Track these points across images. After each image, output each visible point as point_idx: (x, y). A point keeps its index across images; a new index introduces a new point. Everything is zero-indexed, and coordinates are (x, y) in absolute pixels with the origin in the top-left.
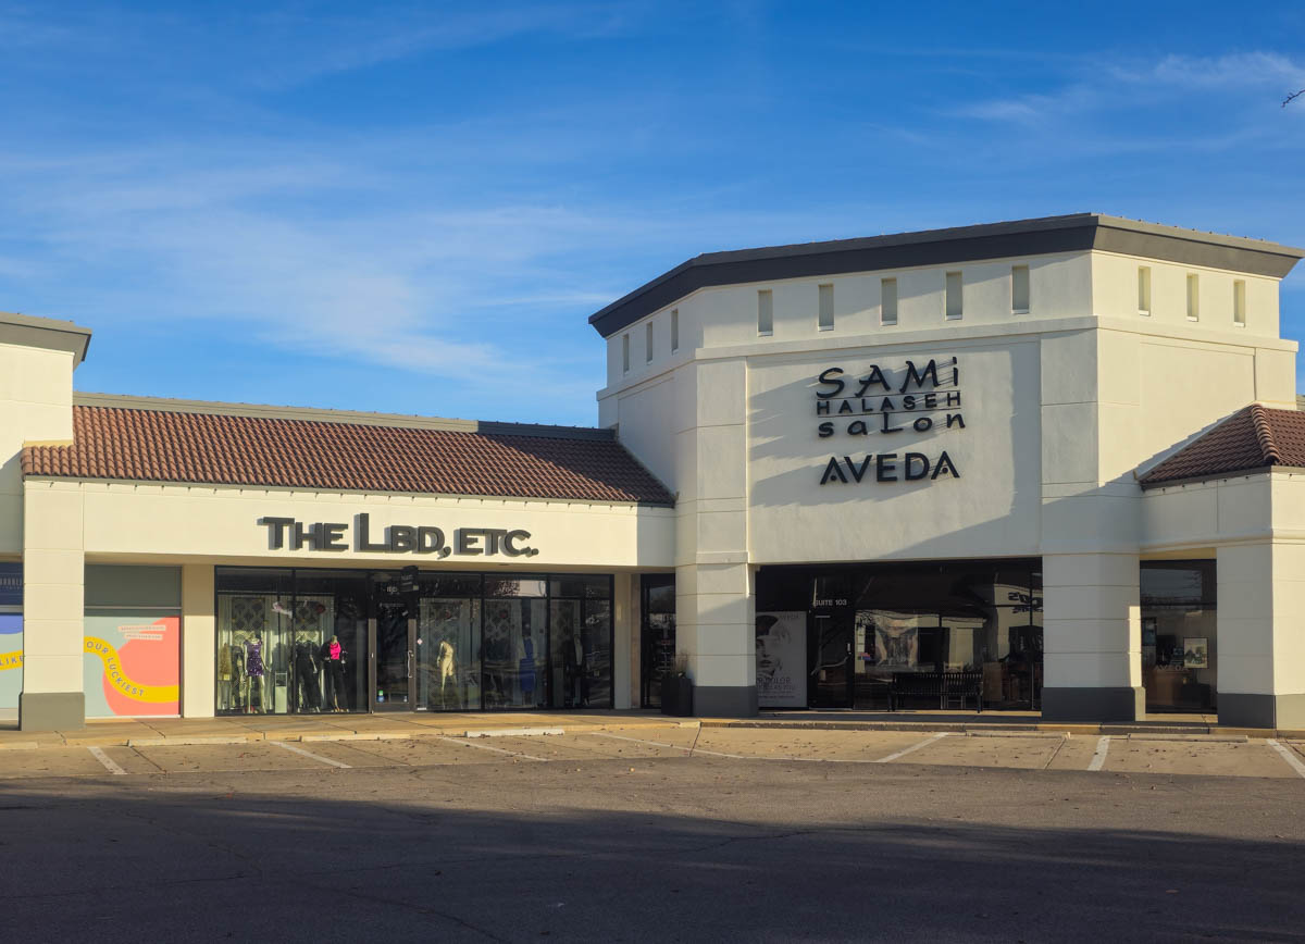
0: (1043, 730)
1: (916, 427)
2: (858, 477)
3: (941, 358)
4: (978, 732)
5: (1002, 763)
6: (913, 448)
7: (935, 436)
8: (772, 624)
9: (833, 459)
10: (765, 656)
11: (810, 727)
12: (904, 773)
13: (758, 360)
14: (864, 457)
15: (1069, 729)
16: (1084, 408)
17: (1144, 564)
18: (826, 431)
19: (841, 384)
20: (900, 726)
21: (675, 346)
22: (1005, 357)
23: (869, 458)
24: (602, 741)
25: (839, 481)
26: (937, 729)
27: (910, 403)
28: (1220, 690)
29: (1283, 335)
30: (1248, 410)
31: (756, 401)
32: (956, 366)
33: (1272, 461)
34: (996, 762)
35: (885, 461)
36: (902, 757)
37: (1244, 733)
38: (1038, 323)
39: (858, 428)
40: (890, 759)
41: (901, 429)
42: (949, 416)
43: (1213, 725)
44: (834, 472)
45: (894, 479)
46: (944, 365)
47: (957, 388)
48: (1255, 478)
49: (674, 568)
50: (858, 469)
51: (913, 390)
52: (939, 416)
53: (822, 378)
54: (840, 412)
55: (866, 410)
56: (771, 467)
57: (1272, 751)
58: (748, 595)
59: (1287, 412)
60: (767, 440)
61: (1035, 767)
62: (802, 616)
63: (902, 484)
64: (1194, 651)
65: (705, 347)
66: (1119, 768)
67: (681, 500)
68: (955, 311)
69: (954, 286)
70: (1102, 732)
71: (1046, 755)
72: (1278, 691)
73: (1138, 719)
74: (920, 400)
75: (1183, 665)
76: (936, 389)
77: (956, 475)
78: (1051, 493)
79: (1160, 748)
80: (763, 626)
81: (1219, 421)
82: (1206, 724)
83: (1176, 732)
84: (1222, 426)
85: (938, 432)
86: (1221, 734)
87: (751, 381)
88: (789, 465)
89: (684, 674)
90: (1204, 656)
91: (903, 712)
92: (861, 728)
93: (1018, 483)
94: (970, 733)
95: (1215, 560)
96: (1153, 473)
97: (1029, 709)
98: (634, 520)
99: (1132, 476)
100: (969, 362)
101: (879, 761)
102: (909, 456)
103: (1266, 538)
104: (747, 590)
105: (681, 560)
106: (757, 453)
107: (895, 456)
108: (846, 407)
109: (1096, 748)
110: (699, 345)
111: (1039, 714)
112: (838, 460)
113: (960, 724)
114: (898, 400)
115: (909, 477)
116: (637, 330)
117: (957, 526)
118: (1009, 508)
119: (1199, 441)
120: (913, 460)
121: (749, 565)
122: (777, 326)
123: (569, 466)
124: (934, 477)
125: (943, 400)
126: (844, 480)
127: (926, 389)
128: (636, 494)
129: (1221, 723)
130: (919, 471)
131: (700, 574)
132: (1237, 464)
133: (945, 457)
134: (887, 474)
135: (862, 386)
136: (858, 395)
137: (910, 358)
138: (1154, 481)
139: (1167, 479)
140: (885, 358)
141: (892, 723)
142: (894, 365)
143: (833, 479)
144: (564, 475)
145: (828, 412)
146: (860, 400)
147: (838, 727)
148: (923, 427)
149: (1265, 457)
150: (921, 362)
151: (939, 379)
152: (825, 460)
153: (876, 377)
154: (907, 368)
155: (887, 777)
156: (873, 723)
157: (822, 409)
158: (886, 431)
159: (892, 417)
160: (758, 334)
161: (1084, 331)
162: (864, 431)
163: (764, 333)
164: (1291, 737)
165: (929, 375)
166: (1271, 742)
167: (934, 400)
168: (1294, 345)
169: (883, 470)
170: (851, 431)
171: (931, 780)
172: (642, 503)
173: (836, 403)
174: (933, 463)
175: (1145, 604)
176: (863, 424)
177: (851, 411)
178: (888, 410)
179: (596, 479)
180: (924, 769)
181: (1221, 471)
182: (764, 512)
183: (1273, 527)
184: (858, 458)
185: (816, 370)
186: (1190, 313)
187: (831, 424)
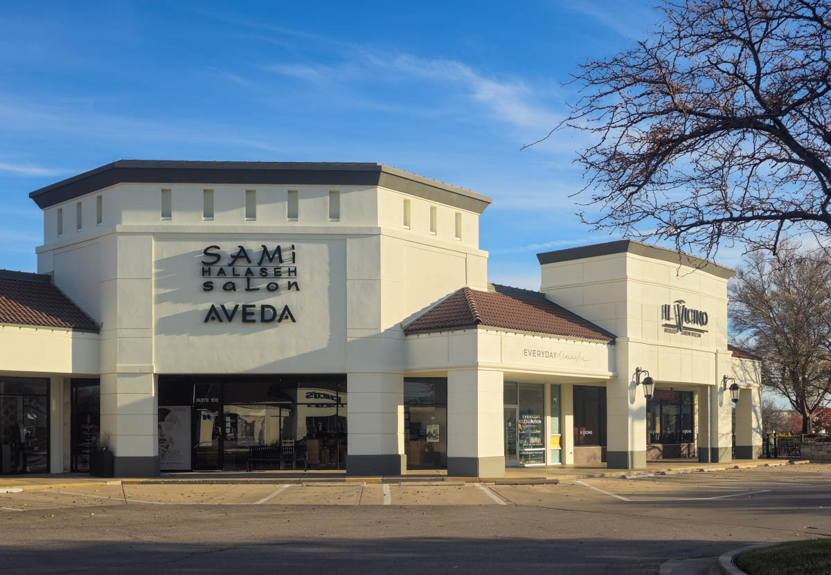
0: (349, 481)
1: (268, 288)
2: (230, 319)
3: (285, 245)
4: (310, 484)
5: (332, 502)
6: (267, 302)
7: (280, 295)
8: (168, 414)
9: (213, 306)
10: (162, 436)
11: (199, 483)
12: (274, 510)
13: (161, 236)
14: (234, 306)
15: (365, 481)
16: (372, 283)
17: (407, 380)
18: (208, 287)
19: (218, 257)
20: (258, 481)
21: (99, 221)
22: (324, 248)
23: (237, 306)
24: (57, 496)
25: (216, 321)
26: (283, 482)
27: (264, 272)
28: (449, 455)
29: (481, 247)
30: (463, 290)
31: (160, 263)
32: (294, 251)
33: (478, 322)
34: (328, 502)
35: (247, 309)
36: (268, 500)
37: (462, 480)
38: (345, 228)
39: (229, 287)
40: (261, 501)
41: (258, 289)
42: (289, 282)
43: (445, 476)
44: (213, 315)
45: (254, 321)
46: (286, 250)
47: (295, 265)
48: (468, 331)
49: (99, 375)
50: (230, 314)
51: (266, 264)
52: (283, 282)
53: (205, 252)
54: (218, 275)
55: (236, 275)
56: (170, 309)
57: (478, 490)
58: (153, 395)
59: (483, 292)
60: (167, 291)
61: (352, 504)
62: (188, 409)
63: (259, 325)
64: (432, 432)
65: (123, 224)
66: (401, 503)
67: (104, 328)
68: (293, 215)
69: (293, 199)
70: (384, 482)
71: (356, 496)
72: (480, 455)
73: (402, 474)
74: (271, 271)
75: (426, 440)
76: (281, 265)
77: (294, 320)
78: (354, 334)
79: (420, 490)
80: (162, 415)
81: (447, 295)
82: (440, 476)
83: (425, 480)
84: (449, 299)
85: (282, 292)
86: (450, 481)
87: (156, 250)
88: (183, 308)
89: (107, 448)
90: (437, 435)
91: (256, 472)
92: (233, 483)
93: (332, 328)
94: (305, 484)
95: (447, 378)
96: (412, 325)
97: (336, 469)
98: (70, 340)
99: (399, 326)
100: (303, 249)
101: (255, 503)
102: (263, 307)
103: (475, 367)
104: (153, 392)
105: (105, 370)
106: (160, 299)
107: (254, 306)
108: (221, 272)
109: (384, 492)
110: (119, 222)
111: (345, 471)
112: (216, 306)
113: (298, 479)
114: (256, 270)
115: (263, 320)
116: (69, 206)
117: (293, 353)
118: (327, 342)
119: (436, 307)
120: (266, 309)
121: (154, 374)
122: (174, 214)
123: (17, 299)
124: (280, 321)
125: (285, 272)
126: (221, 321)
127: (275, 264)
128: (71, 322)
129: (449, 475)
130: (270, 317)
131: (118, 379)
132: (459, 322)
133: (286, 308)
134: (249, 318)
135: (233, 259)
136: (230, 265)
137: (264, 243)
138: (412, 330)
139: (420, 329)
140: (248, 242)
141: (253, 479)
142: (254, 247)
143: (213, 319)
144: (15, 307)
145: (210, 275)
146: (231, 268)
147: (218, 483)
148: (273, 288)
149: (474, 320)
150: (271, 246)
151: (283, 258)
152: (208, 306)
153: (242, 254)
154: (263, 249)
155: (267, 513)
156: (241, 479)
157: (206, 272)
158: (248, 289)
159: (252, 281)
160: (161, 218)
161: (372, 236)
162: (234, 289)
163: (165, 218)
164: (486, 482)
165: (277, 255)
166: (477, 485)
167: (280, 272)
168: (486, 254)
169: (246, 315)
170: (225, 288)
171: (294, 514)
172: (75, 329)
173: (215, 269)
174: (279, 312)
175: (407, 404)
176: (233, 284)
177: (225, 275)
178: (249, 276)
179: (40, 310)
180: (287, 507)
181: (450, 326)
182: (165, 339)
183: (478, 361)
184: (229, 306)
185: (202, 246)
186: (432, 230)
187: (211, 282)
